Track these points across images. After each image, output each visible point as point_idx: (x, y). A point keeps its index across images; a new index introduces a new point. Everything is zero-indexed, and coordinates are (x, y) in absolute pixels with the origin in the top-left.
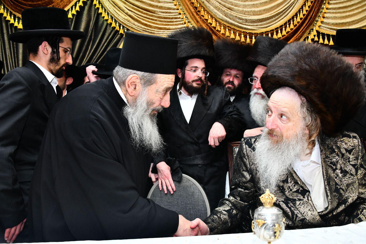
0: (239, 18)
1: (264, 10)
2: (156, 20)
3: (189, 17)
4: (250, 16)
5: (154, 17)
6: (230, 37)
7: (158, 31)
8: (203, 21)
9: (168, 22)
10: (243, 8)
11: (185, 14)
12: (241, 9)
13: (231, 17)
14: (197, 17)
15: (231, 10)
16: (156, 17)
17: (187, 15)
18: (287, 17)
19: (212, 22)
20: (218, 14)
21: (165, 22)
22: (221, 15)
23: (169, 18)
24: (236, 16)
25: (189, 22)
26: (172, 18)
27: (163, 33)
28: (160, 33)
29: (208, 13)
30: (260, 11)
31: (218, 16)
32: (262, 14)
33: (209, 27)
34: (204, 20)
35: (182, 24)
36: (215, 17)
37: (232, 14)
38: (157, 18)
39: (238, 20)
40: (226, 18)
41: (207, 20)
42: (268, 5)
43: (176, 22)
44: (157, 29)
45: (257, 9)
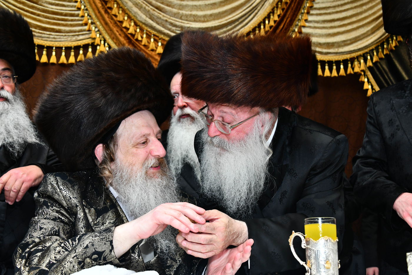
0: (171, 24)
1: (211, 15)
2: (39, 15)
3: (94, 16)
4: (189, 22)
5: (35, 10)
6: (156, 51)
7: (41, 33)
8: (115, 23)
9: (59, 19)
10: (180, 9)
11: (87, 10)
12: (175, 10)
13: (160, 21)
14: (106, 16)
15: (160, 10)
16: (38, 9)
17: (91, 12)
18: (245, 29)
19: (130, 25)
20: (139, 15)
21: (54, 19)
22: (144, 17)
23: (61, 14)
24: (166, 21)
25: (92, 23)
26: (66, 15)
27: (48, 36)
28: (43, 35)
29: (124, 11)
30: (205, 16)
31: (139, 18)
32: (208, 21)
33: (124, 33)
34: (118, 23)
35: (81, 25)
36: (135, 19)
37: (161, 16)
38: (41, 12)
39: (170, 27)
40: (151, 22)
41: (121, 22)
42: (217, 8)
43: (72, 20)
44: (40, 30)
45: (200, 13)
